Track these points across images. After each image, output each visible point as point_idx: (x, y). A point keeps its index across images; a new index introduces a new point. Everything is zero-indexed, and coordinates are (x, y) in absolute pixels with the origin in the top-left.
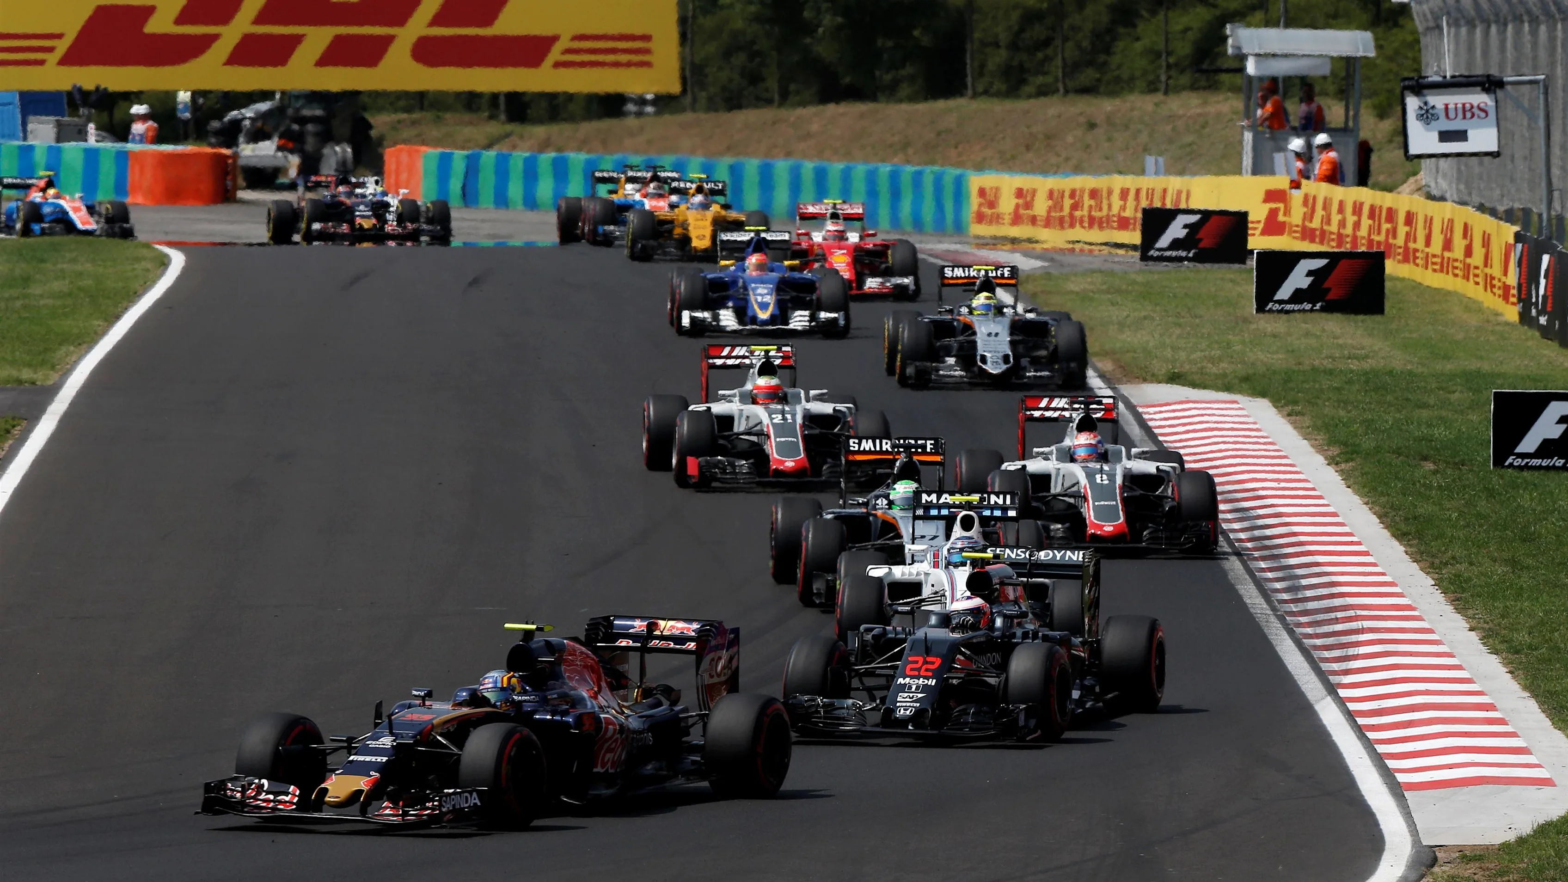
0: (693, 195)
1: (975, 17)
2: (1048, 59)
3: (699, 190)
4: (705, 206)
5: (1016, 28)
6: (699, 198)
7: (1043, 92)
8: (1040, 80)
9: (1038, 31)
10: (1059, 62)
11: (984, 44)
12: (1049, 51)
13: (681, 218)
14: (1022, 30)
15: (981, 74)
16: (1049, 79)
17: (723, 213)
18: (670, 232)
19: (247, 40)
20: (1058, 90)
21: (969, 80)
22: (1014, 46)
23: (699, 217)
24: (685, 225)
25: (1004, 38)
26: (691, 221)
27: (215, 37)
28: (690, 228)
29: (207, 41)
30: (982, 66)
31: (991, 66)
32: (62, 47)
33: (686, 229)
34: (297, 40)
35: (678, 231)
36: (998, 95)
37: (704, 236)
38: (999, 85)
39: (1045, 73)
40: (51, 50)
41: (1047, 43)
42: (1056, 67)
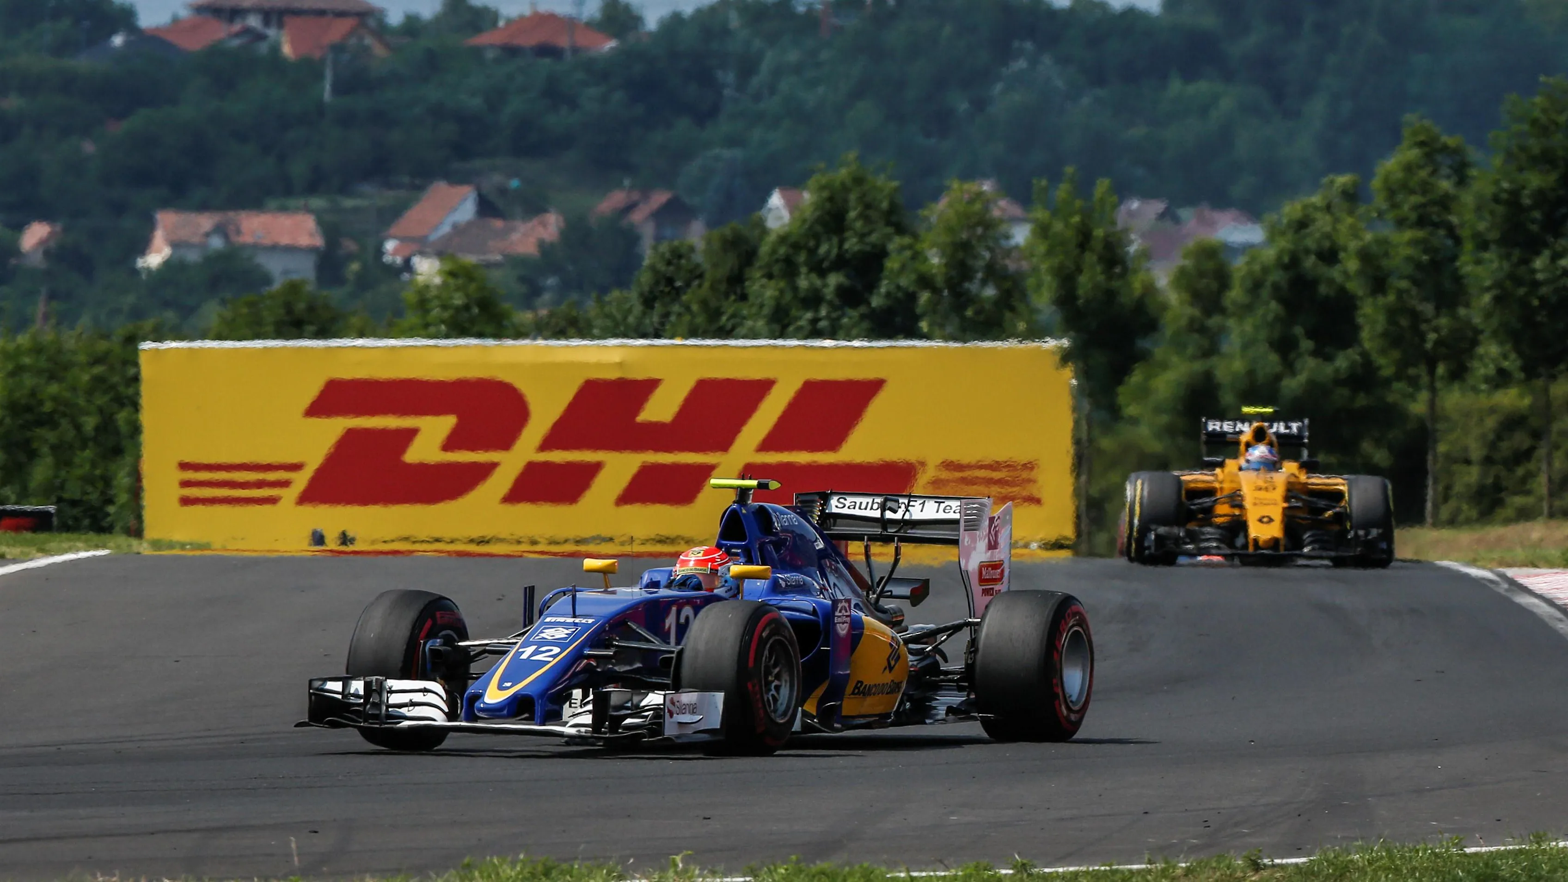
0: (1248, 445)
1: (1440, 426)
2: (1530, 475)
3: (1259, 436)
4: (1272, 466)
5: (1491, 436)
6: (1260, 451)
7: (1525, 515)
8: (1518, 500)
9: (1520, 440)
10: (1543, 479)
11: (1450, 459)
12: (1532, 466)
13: (1227, 486)
14: (1499, 437)
15: (1446, 499)
16: (1529, 500)
17: (1303, 478)
18: (1209, 511)
19: (531, 468)
20: (1540, 514)
21: (1429, 505)
22: (1488, 461)
23: (1261, 483)
24: (1236, 499)
25: (1476, 452)
26: (1247, 491)
27: (491, 467)
28: (1248, 504)
29: (483, 471)
30: (1448, 488)
31: (1458, 488)
32: (301, 480)
33: (1241, 507)
34: (594, 469)
35: (1223, 509)
36: (1468, 522)
37: (1271, 520)
38: (1468, 510)
39: (1528, 493)
40: (285, 484)
41: (1526, 455)
42: (1541, 484)
